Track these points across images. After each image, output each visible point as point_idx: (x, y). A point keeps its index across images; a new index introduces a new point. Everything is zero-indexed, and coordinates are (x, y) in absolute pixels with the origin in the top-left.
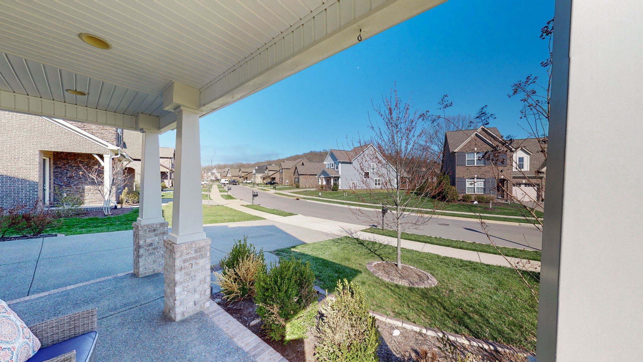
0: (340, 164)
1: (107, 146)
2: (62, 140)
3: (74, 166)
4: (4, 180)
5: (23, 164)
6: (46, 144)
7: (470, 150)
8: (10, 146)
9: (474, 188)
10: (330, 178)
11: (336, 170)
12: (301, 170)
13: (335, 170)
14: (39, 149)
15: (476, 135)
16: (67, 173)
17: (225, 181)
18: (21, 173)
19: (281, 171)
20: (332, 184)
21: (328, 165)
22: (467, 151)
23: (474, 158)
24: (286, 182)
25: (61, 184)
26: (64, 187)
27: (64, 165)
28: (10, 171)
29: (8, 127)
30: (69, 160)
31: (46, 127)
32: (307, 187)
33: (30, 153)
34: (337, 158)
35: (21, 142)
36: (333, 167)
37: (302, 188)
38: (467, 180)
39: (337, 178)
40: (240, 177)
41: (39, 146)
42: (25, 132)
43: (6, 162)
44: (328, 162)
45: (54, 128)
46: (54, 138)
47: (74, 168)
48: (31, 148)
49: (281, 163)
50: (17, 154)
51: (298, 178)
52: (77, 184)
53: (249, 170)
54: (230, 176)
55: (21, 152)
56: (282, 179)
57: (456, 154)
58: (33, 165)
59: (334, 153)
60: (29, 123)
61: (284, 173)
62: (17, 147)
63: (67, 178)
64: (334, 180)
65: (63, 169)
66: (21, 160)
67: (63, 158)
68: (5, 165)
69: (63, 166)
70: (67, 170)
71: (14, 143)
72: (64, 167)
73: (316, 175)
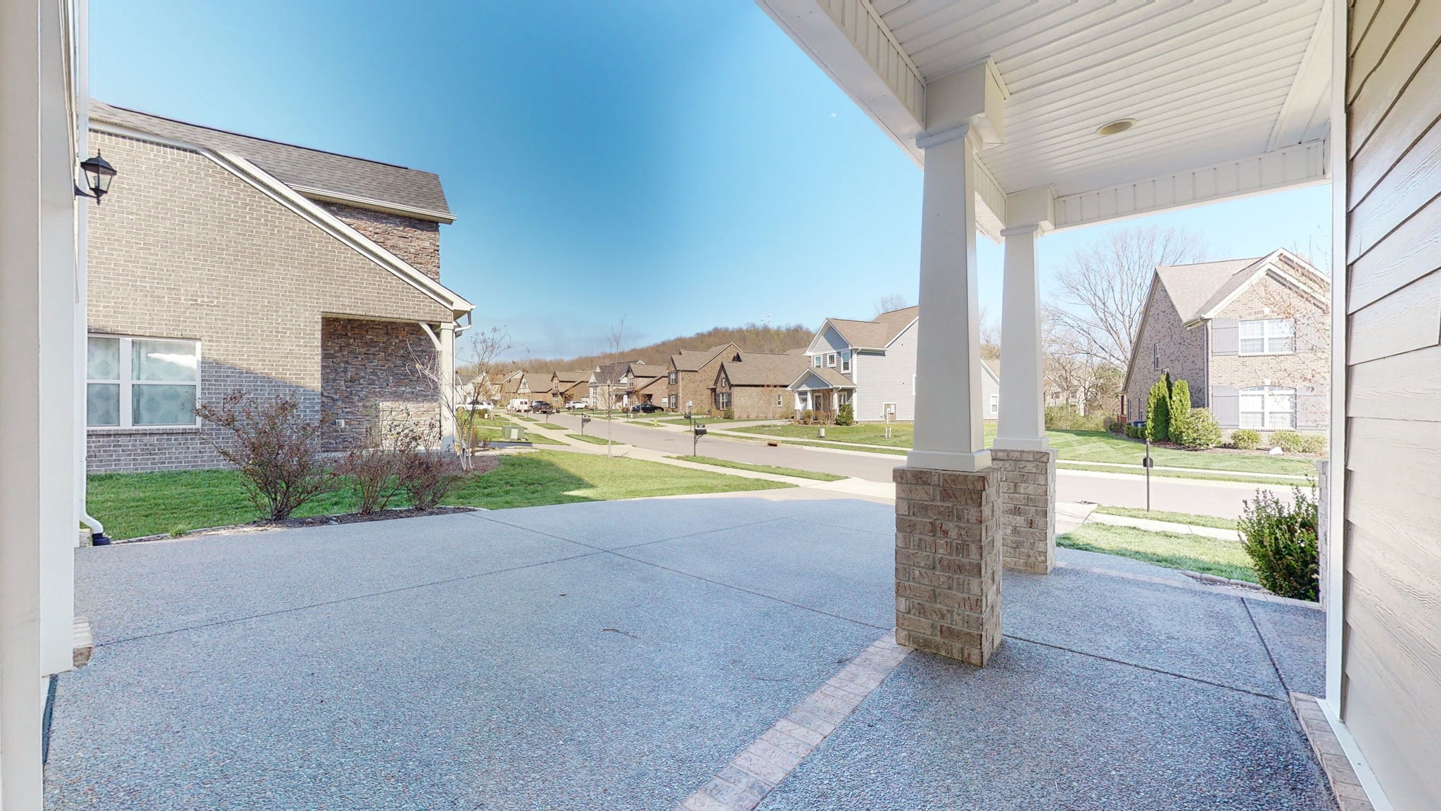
0: (855, 356)
1: (451, 303)
2: (365, 288)
3: (359, 354)
4: (259, 383)
5: (293, 346)
6: (335, 296)
7: (1250, 314)
8: (269, 302)
9: (1263, 413)
10: (829, 392)
11: (843, 371)
12: (736, 373)
13: (839, 372)
14: (321, 310)
15: (1270, 273)
16: (345, 371)
17: (522, 403)
18: (289, 367)
19: (673, 377)
20: (836, 406)
21: (818, 358)
22: (1241, 317)
23: (1262, 334)
24: (687, 404)
25: (334, 396)
26: (339, 403)
27: (341, 350)
28: (269, 361)
29: (265, 255)
30: (350, 338)
31: (335, 256)
32: (751, 417)
33: (305, 318)
34: (847, 338)
35: (290, 292)
36: (835, 365)
37: (740, 420)
38: (1241, 392)
39: (846, 393)
40: (554, 395)
41: (321, 301)
42: (296, 267)
43: (262, 340)
44: (818, 351)
45: (348, 258)
46: (348, 282)
47: (360, 359)
48: (307, 306)
49: (674, 357)
50: (282, 321)
51: (730, 395)
52: (366, 396)
53: (577, 376)
54: (527, 391)
55: (289, 315)
56: (677, 397)
57: (1209, 324)
58: (310, 347)
59: (838, 328)
60: (303, 247)
61: (680, 383)
62: (281, 305)
63: (346, 381)
64: (840, 397)
65: (338, 359)
66: (288, 334)
67: (339, 332)
68: (260, 346)
69: (338, 352)
70: (347, 362)
71: (276, 295)
72: (339, 355)
73: (786, 386)
